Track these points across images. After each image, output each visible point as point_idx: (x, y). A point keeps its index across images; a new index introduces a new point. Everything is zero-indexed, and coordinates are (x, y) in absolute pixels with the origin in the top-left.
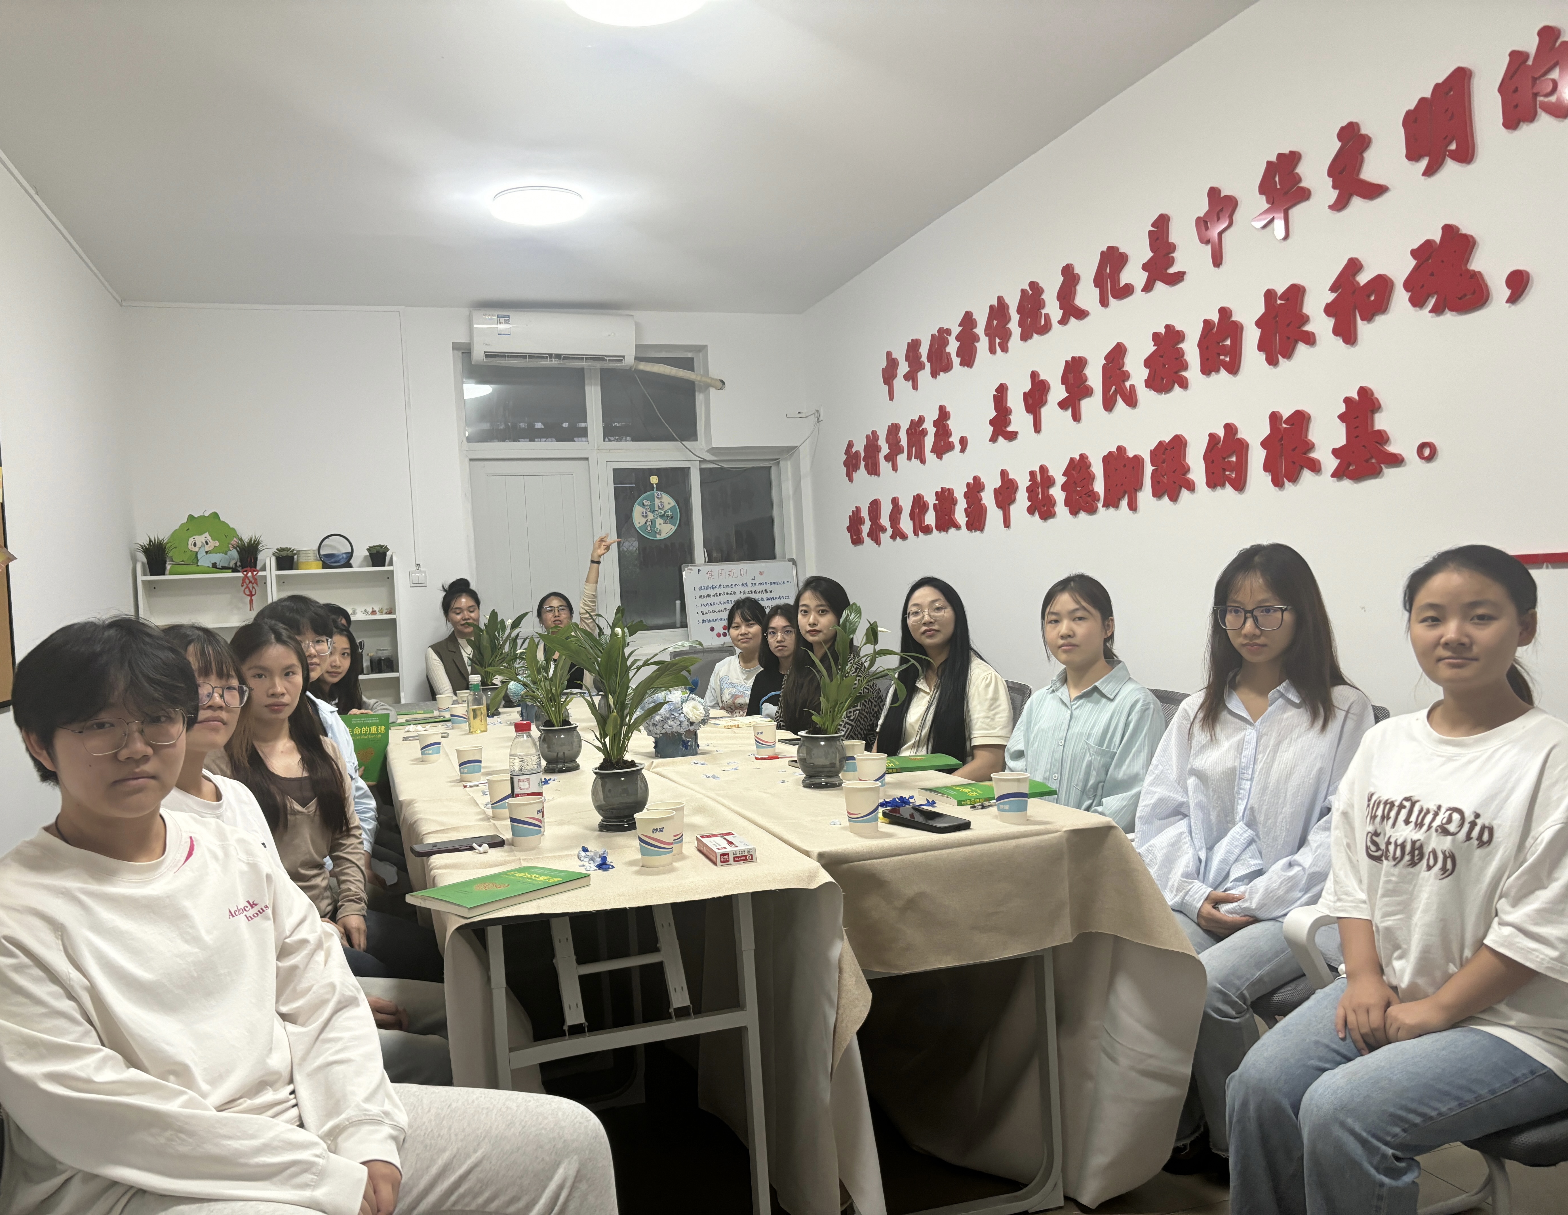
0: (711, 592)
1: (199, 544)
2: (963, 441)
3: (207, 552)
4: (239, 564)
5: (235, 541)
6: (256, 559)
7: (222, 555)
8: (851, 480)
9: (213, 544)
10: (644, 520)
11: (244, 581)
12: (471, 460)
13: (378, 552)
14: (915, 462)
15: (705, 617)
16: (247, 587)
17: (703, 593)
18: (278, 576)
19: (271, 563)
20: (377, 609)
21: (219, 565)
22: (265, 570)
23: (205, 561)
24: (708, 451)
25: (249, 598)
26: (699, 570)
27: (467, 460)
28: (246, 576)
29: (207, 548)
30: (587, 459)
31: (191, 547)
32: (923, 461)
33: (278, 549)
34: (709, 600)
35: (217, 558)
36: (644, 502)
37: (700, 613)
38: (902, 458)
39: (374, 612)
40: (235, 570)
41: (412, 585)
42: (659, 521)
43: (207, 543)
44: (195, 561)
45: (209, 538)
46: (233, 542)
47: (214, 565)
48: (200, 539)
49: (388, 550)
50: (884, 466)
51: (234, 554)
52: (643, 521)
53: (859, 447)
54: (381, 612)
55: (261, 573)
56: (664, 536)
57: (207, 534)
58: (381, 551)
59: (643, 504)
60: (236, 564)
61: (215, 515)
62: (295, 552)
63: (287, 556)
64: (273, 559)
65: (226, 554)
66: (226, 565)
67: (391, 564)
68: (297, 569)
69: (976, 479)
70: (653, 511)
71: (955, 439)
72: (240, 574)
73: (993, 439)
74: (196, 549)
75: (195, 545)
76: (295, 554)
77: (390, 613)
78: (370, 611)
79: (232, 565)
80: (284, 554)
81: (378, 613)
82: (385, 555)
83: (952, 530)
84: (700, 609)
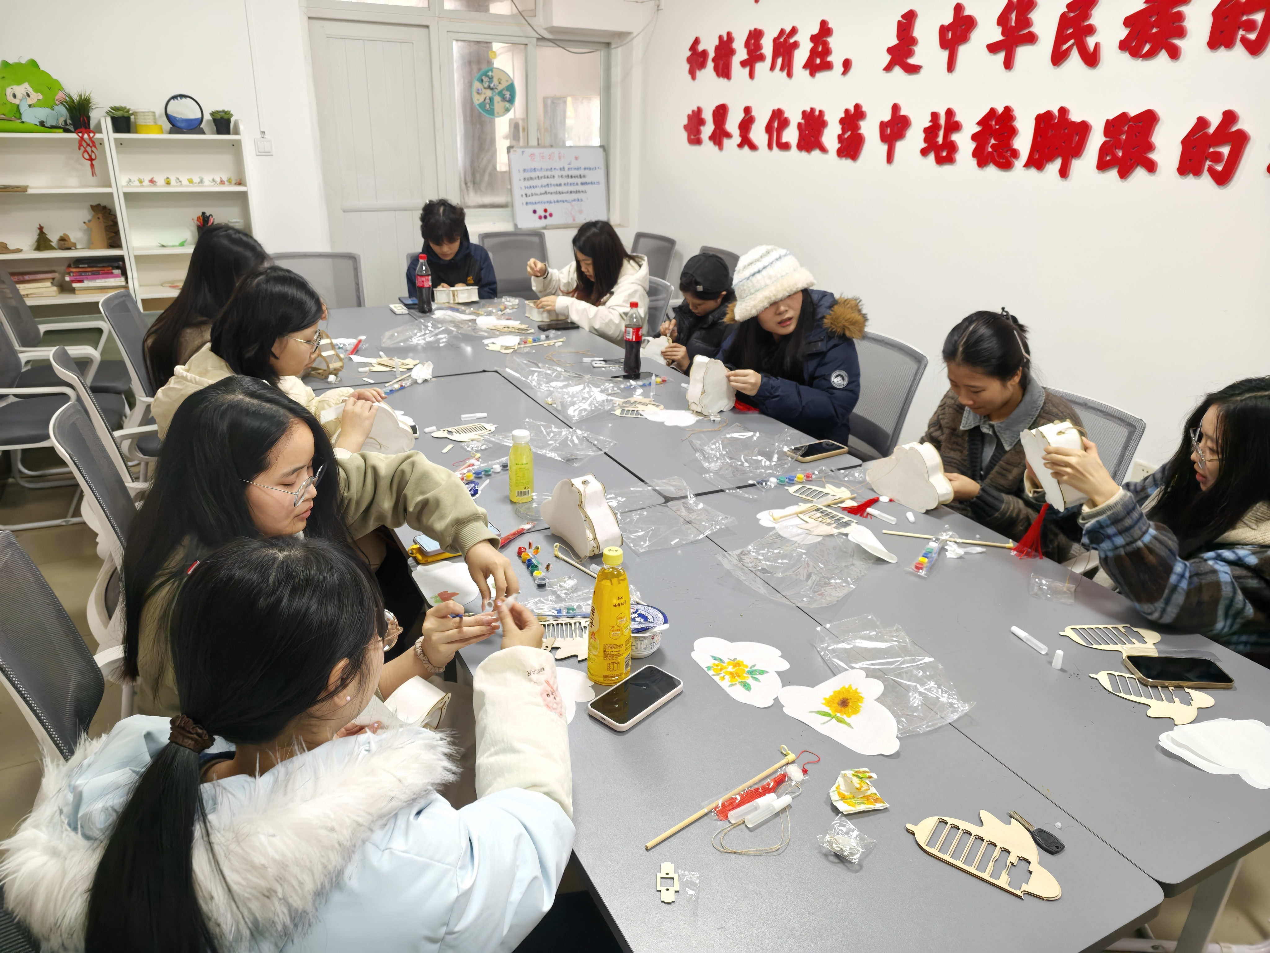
0: (534, 175)
1: (19, 96)
2: (847, 64)
3: (30, 106)
4: (69, 121)
5: (60, 96)
6: (89, 118)
7: (48, 111)
8: (694, 77)
9: (35, 97)
11: (80, 145)
12: (310, 18)
13: (222, 118)
14: (780, 75)
15: (530, 199)
16: (86, 151)
17: (527, 175)
18: (116, 140)
19: (107, 124)
20: (225, 179)
21: (48, 124)
22: (101, 132)
23: (31, 116)
24: (546, 29)
25: (89, 162)
26: (523, 152)
27: (306, 18)
28: (82, 138)
29: (30, 101)
30: (427, 27)
31: (10, 98)
32: (789, 75)
33: (112, 108)
34: (532, 183)
35: (42, 114)
37: (524, 196)
38: (762, 68)
39: (222, 182)
40: (66, 131)
41: (258, 154)
42: (497, 99)
43: (28, 95)
44: (17, 115)
45: (30, 90)
46: (57, 97)
47: (42, 124)
48: (20, 90)
49: (232, 115)
50: (738, 71)
51: (62, 112)
53: (709, 45)
54: (229, 181)
55: (98, 136)
57: (26, 85)
58: (226, 117)
60: (65, 121)
61: (33, 64)
62: (131, 112)
63: (123, 117)
64: (109, 120)
65: (52, 109)
66: (54, 124)
67: (237, 132)
68: (136, 132)
69: (857, 107)
71: (836, 58)
72: (74, 136)
73: (888, 68)
74: (16, 101)
75: (14, 96)
76: (132, 114)
77: (240, 183)
78: (218, 180)
79: (61, 122)
80: (119, 114)
81: (226, 182)
82: (229, 121)
83: (816, 153)
84: (524, 192)
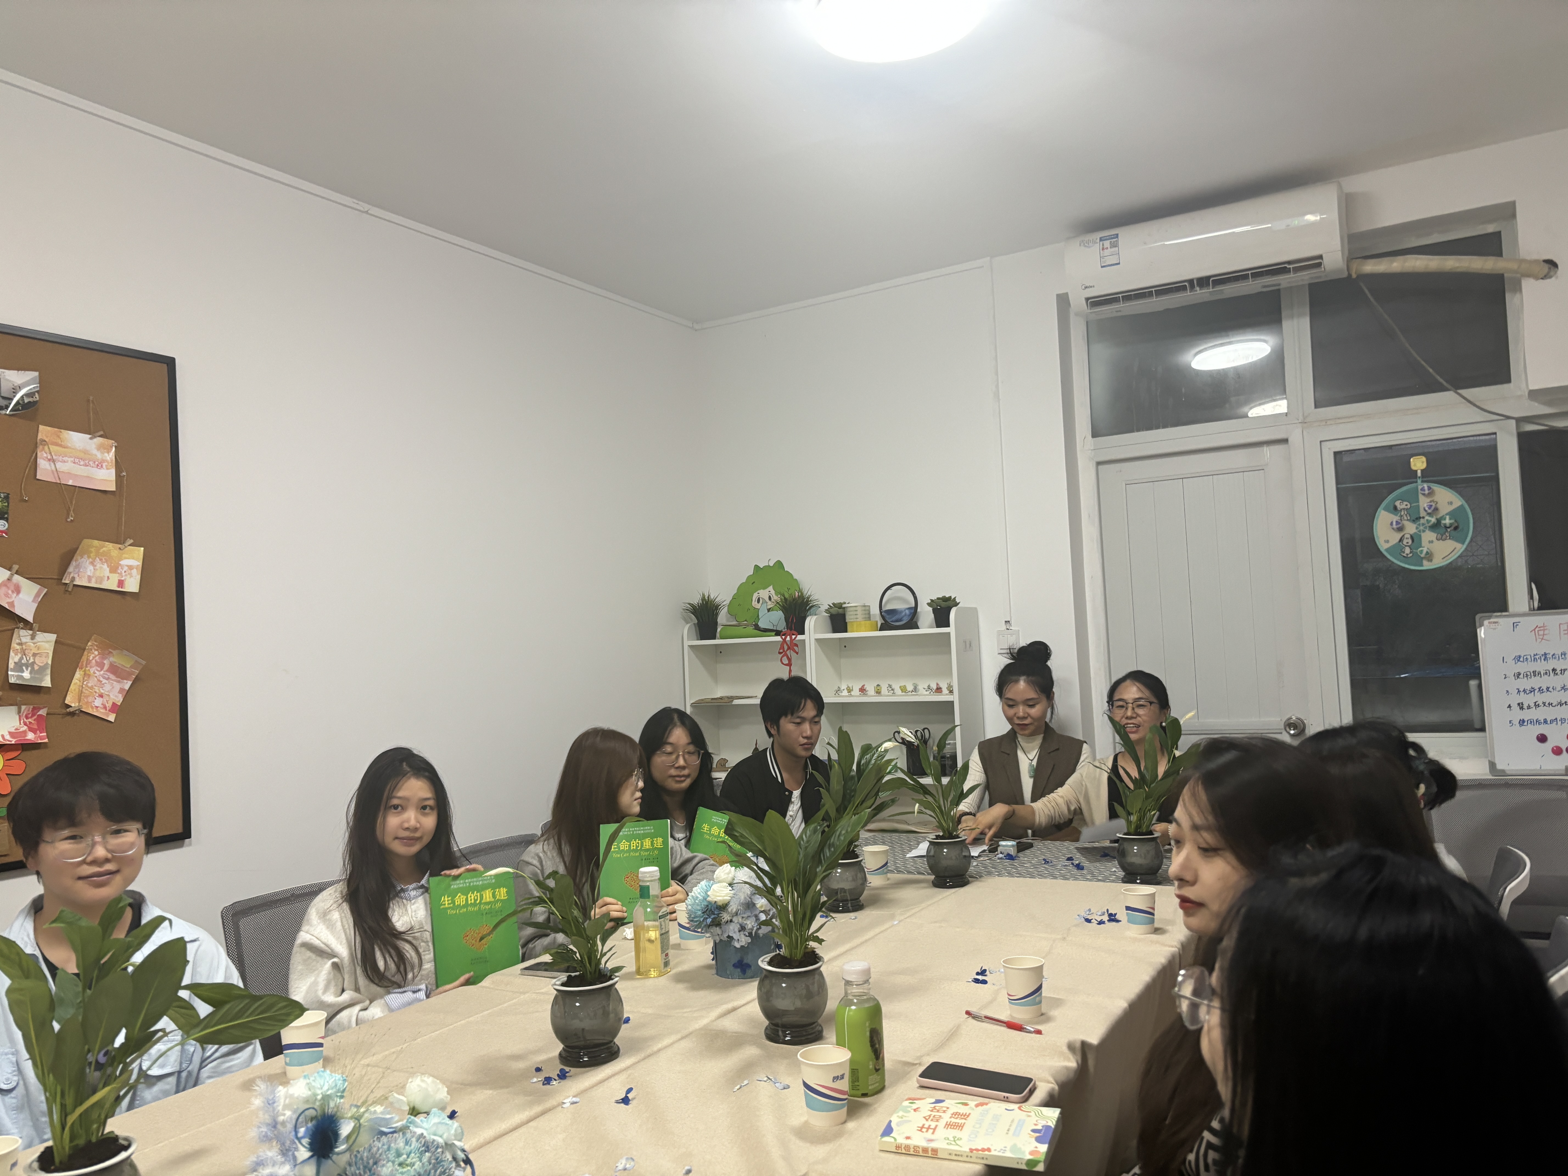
0: (1541, 666)
1: (762, 601)
3: (767, 610)
6: (805, 618)
9: (775, 600)
10: (1398, 536)
11: (782, 647)
12: (1099, 463)
13: (942, 606)
15: (1526, 715)
16: (786, 655)
17: (1522, 667)
19: (810, 624)
20: (943, 686)
23: (766, 621)
24: (1535, 399)
25: (788, 668)
26: (1515, 625)
27: (1092, 465)
28: (784, 640)
29: (769, 604)
30: (1286, 441)
31: (753, 603)
33: (834, 604)
34: (1535, 682)
36: (1398, 503)
37: (1515, 707)
39: (939, 690)
40: (775, 633)
41: (1000, 651)
42: (1428, 536)
43: (769, 598)
44: (756, 620)
45: (772, 591)
48: (764, 594)
49: (956, 604)
52: (1395, 538)
54: (949, 689)
55: (801, 636)
56: (1438, 562)
57: (771, 588)
58: (946, 604)
59: (1395, 508)
61: (780, 563)
63: (840, 614)
66: (769, 626)
68: (847, 631)
70: (1416, 519)
72: (782, 638)
75: (758, 601)
78: (935, 687)
79: (775, 626)
80: (840, 610)
81: (944, 691)
84: (1515, 700)
